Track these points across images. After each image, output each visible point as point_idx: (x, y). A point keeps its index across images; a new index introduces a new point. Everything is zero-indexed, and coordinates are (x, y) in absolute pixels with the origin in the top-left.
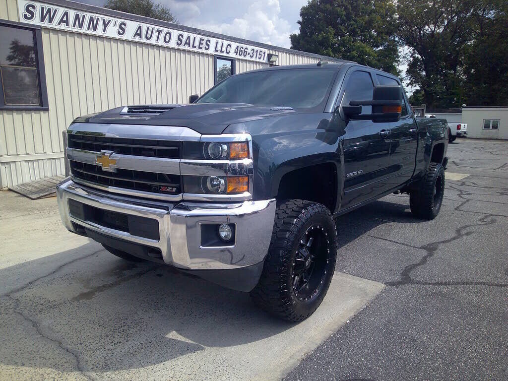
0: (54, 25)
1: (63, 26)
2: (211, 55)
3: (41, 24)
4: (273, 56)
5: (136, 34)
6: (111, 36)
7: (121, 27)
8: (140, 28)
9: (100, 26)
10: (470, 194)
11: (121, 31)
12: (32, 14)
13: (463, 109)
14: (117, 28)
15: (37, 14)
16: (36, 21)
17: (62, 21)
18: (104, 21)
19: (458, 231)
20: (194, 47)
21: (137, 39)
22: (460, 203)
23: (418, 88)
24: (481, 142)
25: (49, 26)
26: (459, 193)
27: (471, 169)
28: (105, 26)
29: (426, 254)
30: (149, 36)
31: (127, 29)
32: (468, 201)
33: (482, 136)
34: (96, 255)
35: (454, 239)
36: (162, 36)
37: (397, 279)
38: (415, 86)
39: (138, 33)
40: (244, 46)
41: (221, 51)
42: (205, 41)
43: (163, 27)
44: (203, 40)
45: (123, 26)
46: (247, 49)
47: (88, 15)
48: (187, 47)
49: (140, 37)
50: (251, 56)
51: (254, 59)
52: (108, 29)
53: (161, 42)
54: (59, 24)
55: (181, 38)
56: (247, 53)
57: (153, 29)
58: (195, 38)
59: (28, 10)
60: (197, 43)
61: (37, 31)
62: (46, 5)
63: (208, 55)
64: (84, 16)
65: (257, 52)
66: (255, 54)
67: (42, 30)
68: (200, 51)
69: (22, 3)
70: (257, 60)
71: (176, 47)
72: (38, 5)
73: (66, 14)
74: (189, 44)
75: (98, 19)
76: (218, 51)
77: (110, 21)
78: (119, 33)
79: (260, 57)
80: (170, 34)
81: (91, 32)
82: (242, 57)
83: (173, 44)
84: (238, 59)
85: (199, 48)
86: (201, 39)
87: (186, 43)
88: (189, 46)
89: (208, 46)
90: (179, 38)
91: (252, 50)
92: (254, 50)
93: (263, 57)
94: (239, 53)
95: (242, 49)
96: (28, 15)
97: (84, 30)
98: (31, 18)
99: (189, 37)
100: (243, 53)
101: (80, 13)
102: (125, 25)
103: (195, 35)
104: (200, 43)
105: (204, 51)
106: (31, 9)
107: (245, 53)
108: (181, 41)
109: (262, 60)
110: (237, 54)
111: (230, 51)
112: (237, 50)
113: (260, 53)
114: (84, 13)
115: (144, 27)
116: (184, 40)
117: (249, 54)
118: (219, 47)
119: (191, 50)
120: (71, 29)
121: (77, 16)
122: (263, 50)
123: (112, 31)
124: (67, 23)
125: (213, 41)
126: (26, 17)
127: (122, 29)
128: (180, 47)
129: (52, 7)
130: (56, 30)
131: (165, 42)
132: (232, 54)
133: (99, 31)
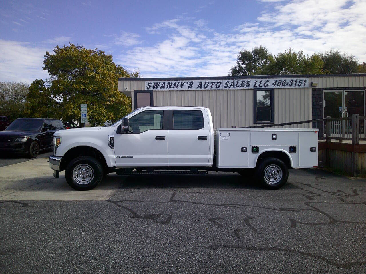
0: (159, 89)
1: (162, 89)
2: (251, 89)
3: (153, 90)
5: (199, 86)
6: (185, 90)
7: (190, 85)
8: (201, 83)
9: (180, 85)
12: (150, 86)
14: (188, 85)
15: (152, 86)
16: (151, 89)
17: (162, 87)
18: (181, 83)
20: (237, 87)
21: (199, 89)
25: (156, 90)
28: (182, 85)
30: (206, 86)
31: (194, 85)
36: (214, 85)
39: (200, 86)
40: (283, 79)
41: (260, 86)
42: (246, 82)
43: (216, 80)
44: (245, 82)
45: (191, 84)
46: (285, 81)
47: (174, 82)
48: (232, 88)
49: (201, 88)
50: (290, 85)
51: (293, 87)
52: (183, 87)
53: (214, 88)
54: (160, 88)
55: (227, 83)
56: (286, 84)
57: (209, 82)
58: (238, 82)
59: (149, 85)
60: (239, 84)
61: (151, 93)
62: (156, 82)
63: (249, 90)
64: (172, 83)
65: (296, 81)
66: (294, 83)
67: (154, 92)
68: (242, 88)
69: (147, 83)
70: (297, 86)
71: (224, 89)
72: (152, 82)
73: (164, 84)
74: (233, 86)
75: (178, 83)
76: (256, 86)
77: (184, 83)
78: (189, 87)
79: (300, 84)
80: (220, 82)
81: (175, 89)
82: (281, 87)
83: (222, 87)
84: (276, 89)
85: (241, 87)
86: (243, 82)
87: (231, 86)
88: (233, 87)
89: (249, 85)
90: (226, 84)
91: (291, 81)
92: (292, 81)
93: (303, 84)
94: (277, 84)
95: (280, 82)
96: (149, 87)
97: (172, 89)
98: (150, 88)
99: (233, 82)
100: (281, 84)
101: (170, 82)
102: (192, 83)
103: (238, 80)
104: (242, 84)
105: (245, 88)
106: (150, 84)
107: (284, 84)
108: (228, 85)
109: (302, 86)
110: (275, 86)
111: (268, 85)
112: (276, 83)
113: (300, 81)
114: (172, 81)
115: (203, 82)
116: (230, 85)
117: (287, 84)
118: (258, 84)
119: (235, 89)
120: (165, 89)
121: (169, 84)
122: (304, 79)
123: (186, 87)
124: (164, 87)
125: (253, 81)
126: (147, 88)
127: (191, 85)
128: (227, 89)
129: (158, 82)
130: (159, 91)
131: (217, 87)
132: (270, 86)
133: (179, 88)
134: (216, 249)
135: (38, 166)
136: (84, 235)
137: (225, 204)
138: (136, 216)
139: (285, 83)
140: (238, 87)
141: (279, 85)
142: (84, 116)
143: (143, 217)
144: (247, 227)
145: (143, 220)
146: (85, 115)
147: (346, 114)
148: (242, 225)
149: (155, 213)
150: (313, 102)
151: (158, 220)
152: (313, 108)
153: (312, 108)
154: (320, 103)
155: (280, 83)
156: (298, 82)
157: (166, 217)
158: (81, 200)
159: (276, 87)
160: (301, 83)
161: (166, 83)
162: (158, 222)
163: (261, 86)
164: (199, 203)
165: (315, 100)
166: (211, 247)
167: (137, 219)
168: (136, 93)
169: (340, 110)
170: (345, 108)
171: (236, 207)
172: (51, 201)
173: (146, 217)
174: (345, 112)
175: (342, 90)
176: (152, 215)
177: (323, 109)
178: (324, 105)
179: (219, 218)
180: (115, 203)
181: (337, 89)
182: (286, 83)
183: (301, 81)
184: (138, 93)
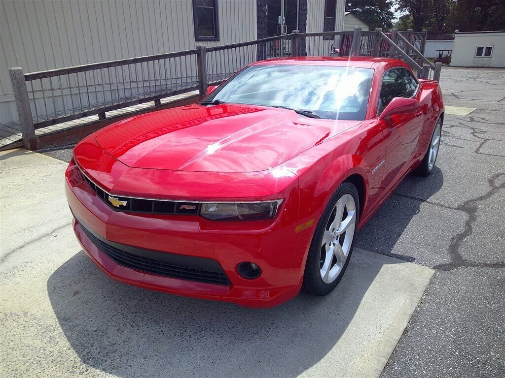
10: (484, 132)
13: (456, 35)
19: (491, 182)
22: (479, 144)
23: (407, 13)
24: (474, 71)
26: (472, 131)
27: (473, 102)
29: (468, 219)
32: (485, 141)
33: (473, 65)
34: (54, 234)
35: (490, 194)
37: (446, 259)
38: (405, 11)
147: (285, 27)
153: (257, 16)
154: (264, 8)
165: (259, 3)
169: (279, 21)
170: (283, 19)
174: (283, 25)
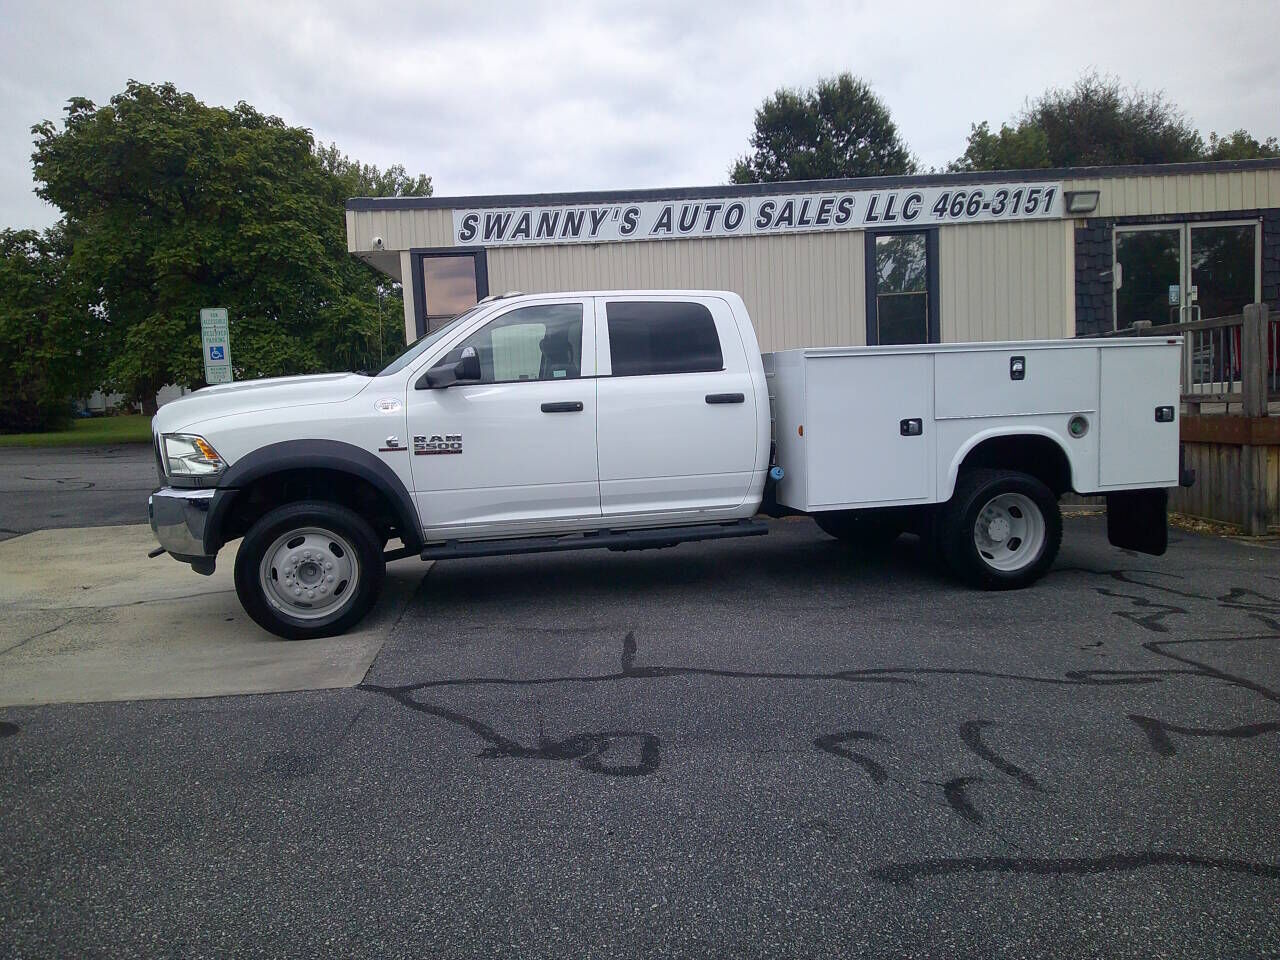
0: (507, 240)
1: (521, 240)
2: (856, 231)
3: (487, 243)
4: (1076, 198)
5: (660, 225)
6: (606, 239)
7: (627, 219)
8: (668, 211)
9: (587, 224)
11: (628, 226)
12: (473, 230)
14: (621, 219)
15: (481, 228)
16: (478, 241)
17: (518, 230)
18: (594, 214)
20: (802, 222)
21: (662, 234)
25: (498, 243)
28: (596, 222)
30: (687, 223)
31: (640, 220)
36: (719, 216)
39: (664, 223)
40: (970, 190)
41: (888, 217)
42: (837, 203)
43: (723, 198)
44: (831, 202)
45: (632, 216)
46: (980, 195)
47: (564, 211)
48: (783, 228)
49: (669, 229)
50: (995, 211)
51: (1006, 215)
52: (601, 228)
53: (718, 229)
54: (514, 236)
55: (768, 210)
56: (981, 206)
57: (697, 208)
58: (806, 203)
59: (466, 225)
60: (812, 213)
61: (479, 255)
62: (495, 211)
63: (847, 232)
64: (557, 214)
65: (1018, 195)
66: (1010, 203)
67: (488, 253)
68: (822, 227)
69: (459, 216)
70: (1021, 215)
71: (756, 231)
72: (482, 213)
73: (526, 218)
74: (790, 220)
75: (582, 213)
76: (876, 218)
77: (605, 212)
78: (624, 230)
79: (1031, 206)
80: (740, 208)
81: (569, 239)
82: (963, 218)
83: (748, 226)
84: (948, 225)
85: (820, 221)
86: (825, 202)
87: (781, 219)
88: (790, 224)
89: (848, 212)
90: (763, 213)
91: (998, 195)
92: (1005, 193)
93: (1042, 206)
94: (949, 210)
95: (960, 199)
96: (467, 233)
97: (557, 238)
98: (471, 237)
99: (789, 206)
100: (965, 207)
101: (551, 210)
102: (636, 212)
103: (807, 196)
104: (823, 211)
105: (833, 225)
106: (472, 223)
107: (974, 205)
108: (768, 217)
109: (1038, 214)
110: (941, 215)
111: (916, 212)
112: (944, 204)
113: (1030, 196)
114: (557, 208)
115: (677, 207)
116: (776, 214)
117: (986, 206)
118: (880, 209)
119: (795, 230)
120: (534, 240)
121: (545, 217)
122: (1046, 186)
123: (610, 230)
124: (527, 232)
125: (861, 199)
126: (463, 237)
127: (630, 222)
128: (767, 230)
129: (504, 211)
130: (507, 248)
131: (728, 226)
132: (925, 217)
133: (585, 235)
134: (907, 880)
135: (46, 559)
136: (294, 857)
137: (852, 673)
138: (505, 748)
139: (977, 203)
140: (808, 222)
141: (956, 211)
142: (216, 356)
143: (534, 751)
144: (986, 767)
145: (541, 766)
146: (220, 349)
147: (1194, 311)
148: (962, 762)
149: (580, 730)
150: (1078, 271)
151: (606, 762)
152: (1078, 294)
153: (1076, 294)
154: (1102, 274)
155: (961, 204)
156: (1024, 197)
157: (635, 743)
158: (248, 689)
159: (947, 218)
160: (1036, 200)
161: (536, 214)
162: (607, 772)
163: (893, 217)
164: (743, 675)
165: (1086, 265)
166: (884, 874)
167: (516, 762)
168: (419, 256)
169: (1173, 298)
170: (1189, 291)
171: (895, 680)
172: (122, 704)
173: (550, 751)
174: (1189, 305)
175: (1178, 222)
176: (572, 742)
177: (1115, 294)
178: (1117, 283)
179: (857, 735)
180: (400, 694)
181: (1163, 218)
182: (983, 201)
183: (1034, 196)
184: (425, 260)
